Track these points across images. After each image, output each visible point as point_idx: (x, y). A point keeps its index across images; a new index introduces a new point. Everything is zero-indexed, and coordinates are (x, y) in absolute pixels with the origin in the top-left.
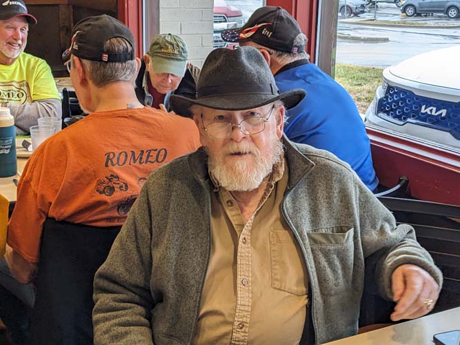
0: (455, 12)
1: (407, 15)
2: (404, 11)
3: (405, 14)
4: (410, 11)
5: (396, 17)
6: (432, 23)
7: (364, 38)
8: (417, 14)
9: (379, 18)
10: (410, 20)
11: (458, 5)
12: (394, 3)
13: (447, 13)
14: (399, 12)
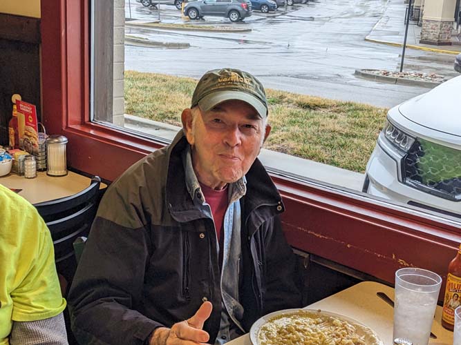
1: (191, 19)
2: (187, 13)
3: (188, 17)
4: (193, 14)
5: (180, 19)
6: (218, 27)
7: (167, 44)
8: (199, 17)
9: (163, 21)
10: (193, 23)
11: (239, 9)
12: (175, 4)
13: (228, 16)
14: (182, 15)
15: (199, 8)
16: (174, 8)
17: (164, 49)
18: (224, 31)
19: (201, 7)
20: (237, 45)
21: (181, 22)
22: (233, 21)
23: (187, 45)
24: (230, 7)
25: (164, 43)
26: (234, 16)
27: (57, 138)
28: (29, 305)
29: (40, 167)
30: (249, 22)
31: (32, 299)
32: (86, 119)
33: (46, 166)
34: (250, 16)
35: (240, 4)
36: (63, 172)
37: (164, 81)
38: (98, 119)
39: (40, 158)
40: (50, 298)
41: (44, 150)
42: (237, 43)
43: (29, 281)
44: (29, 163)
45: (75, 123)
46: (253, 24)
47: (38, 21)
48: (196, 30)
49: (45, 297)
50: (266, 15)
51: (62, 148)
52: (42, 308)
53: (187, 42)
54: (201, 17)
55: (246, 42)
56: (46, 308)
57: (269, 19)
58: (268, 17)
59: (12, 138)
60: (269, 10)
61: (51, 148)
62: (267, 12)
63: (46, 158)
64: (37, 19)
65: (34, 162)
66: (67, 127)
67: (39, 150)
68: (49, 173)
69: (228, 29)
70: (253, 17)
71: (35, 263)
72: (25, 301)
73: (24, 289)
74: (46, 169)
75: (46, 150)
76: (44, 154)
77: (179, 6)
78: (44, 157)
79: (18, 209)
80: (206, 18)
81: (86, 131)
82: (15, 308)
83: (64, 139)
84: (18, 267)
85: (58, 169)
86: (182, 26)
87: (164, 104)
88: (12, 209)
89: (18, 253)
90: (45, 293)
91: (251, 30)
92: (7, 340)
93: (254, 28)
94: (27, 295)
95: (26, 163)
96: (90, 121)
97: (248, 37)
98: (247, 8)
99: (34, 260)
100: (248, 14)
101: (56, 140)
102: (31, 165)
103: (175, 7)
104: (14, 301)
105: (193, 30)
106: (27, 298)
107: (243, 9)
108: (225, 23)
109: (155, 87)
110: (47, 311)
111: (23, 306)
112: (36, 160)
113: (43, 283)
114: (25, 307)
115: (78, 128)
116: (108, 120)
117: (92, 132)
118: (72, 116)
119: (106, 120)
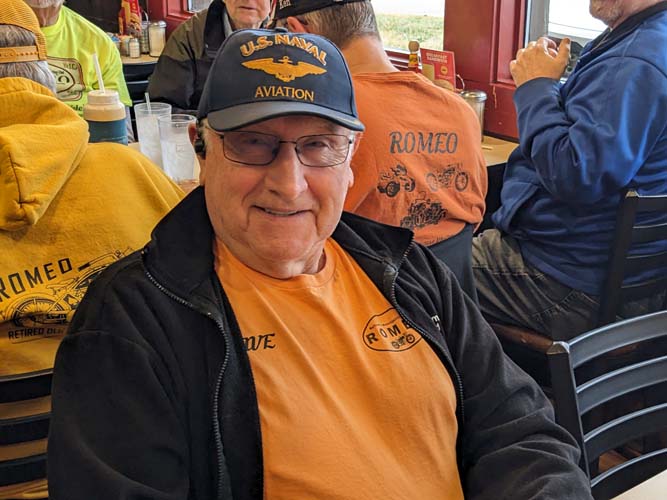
32: (185, 9)
39: (143, 42)
45: (174, 11)
51: (162, 31)
59: (121, 27)
61: (152, 32)
65: (137, 44)
66: (167, 14)
67: (142, 34)
75: (148, 33)
78: (147, 41)
81: (184, 17)
83: (164, 23)
95: (130, 44)
96: (188, 9)
101: (156, 24)
102: (135, 47)
112: (140, 42)
115: (178, 15)
118: (172, 5)
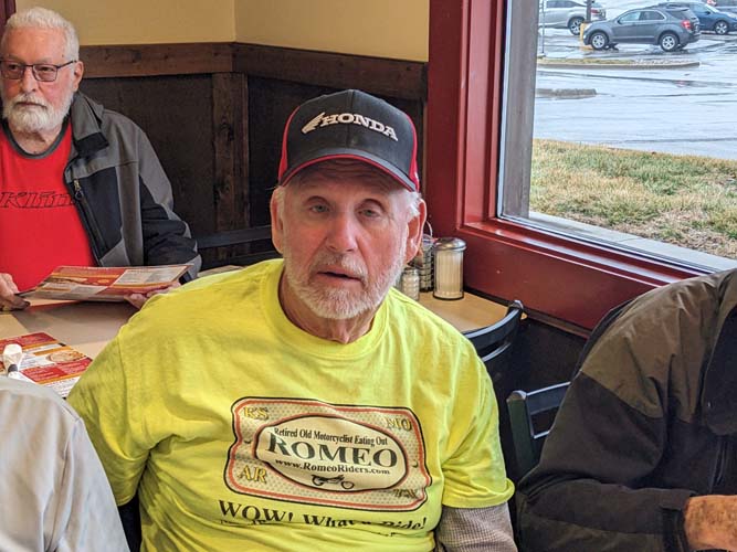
0: (673, 41)
1: (595, 49)
2: (589, 41)
3: (590, 46)
4: (599, 41)
5: (576, 51)
6: (642, 61)
7: (557, 91)
8: (610, 46)
9: (550, 55)
10: (599, 55)
11: (678, 29)
12: (568, 27)
13: (659, 43)
14: (580, 43)
15: (609, 31)
16: (567, 32)
17: (554, 100)
18: (651, 68)
19: (613, 29)
20: (674, 89)
21: (578, 55)
22: (667, 51)
23: (592, 93)
24: (662, 28)
25: (554, 90)
26: (669, 42)
27: (449, 242)
28: (467, 484)
29: (424, 286)
30: (695, 51)
31: (472, 475)
32: (491, 214)
33: (433, 284)
34: (696, 40)
35: (680, 21)
36: (457, 294)
37: (561, 151)
38: (507, 213)
39: (423, 272)
40: (494, 477)
41: (430, 260)
42: (674, 86)
43: (467, 449)
44: (410, 279)
45: (474, 219)
46: (701, 54)
47: (423, 67)
48: (605, 68)
49: (488, 474)
50: (723, 38)
51: (458, 257)
52: (485, 491)
53: (591, 88)
54: (612, 46)
55: (689, 83)
56: (490, 491)
57: (729, 45)
58: (728, 41)
60: (729, 30)
61: (441, 257)
62: (726, 34)
63: (433, 271)
64: (423, 63)
65: (416, 278)
66: (463, 226)
67: (423, 261)
68: (436, 295)
69: (659, 63)
70: (702, 43)
71: (476, 423)
72: (463, 478)
73: (462, 460)
74: (432, 288)
75: (433, 259)
76: (429, 265)
77: (576, 30)
78: (429, 271)
79: (448, 342)
80: (620, 46)
81: (491, 231)
82: (448, 487)
83: (461, 244)
84: (452, 426)
85: (450, 289)
86: (582, 60)
87: (565, 188)
88: (440, 342)
89: (451, 408)
90: (489, 469)
91: (698, 64)
92: (432, 534)
93: (705, 60)
94: (465, 469)
95: (405, 279)
96: (496, 216)
97: (693, 75)
98: (692, 27)
99: (475, 418)
100: (693, 39)
101: (449, 246)
102: (413, 283)
103: (569, 31)
104: (446, 477)
105: (599, 68)
106: (464, 474)
107: (685, 31)
108: (652, 54)
109: (547, 161)
110: (490, 495)
111: (459, 486)
112: (420, 275)
113: (486, 454)
114: (462, 486)
115: (478, 226)
116: (523, 213)
117: (498, 232)
118: (470, 207)
119: (519, 215)
